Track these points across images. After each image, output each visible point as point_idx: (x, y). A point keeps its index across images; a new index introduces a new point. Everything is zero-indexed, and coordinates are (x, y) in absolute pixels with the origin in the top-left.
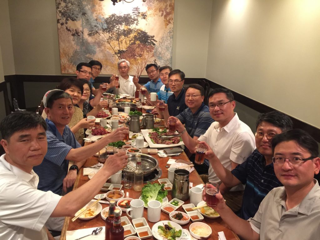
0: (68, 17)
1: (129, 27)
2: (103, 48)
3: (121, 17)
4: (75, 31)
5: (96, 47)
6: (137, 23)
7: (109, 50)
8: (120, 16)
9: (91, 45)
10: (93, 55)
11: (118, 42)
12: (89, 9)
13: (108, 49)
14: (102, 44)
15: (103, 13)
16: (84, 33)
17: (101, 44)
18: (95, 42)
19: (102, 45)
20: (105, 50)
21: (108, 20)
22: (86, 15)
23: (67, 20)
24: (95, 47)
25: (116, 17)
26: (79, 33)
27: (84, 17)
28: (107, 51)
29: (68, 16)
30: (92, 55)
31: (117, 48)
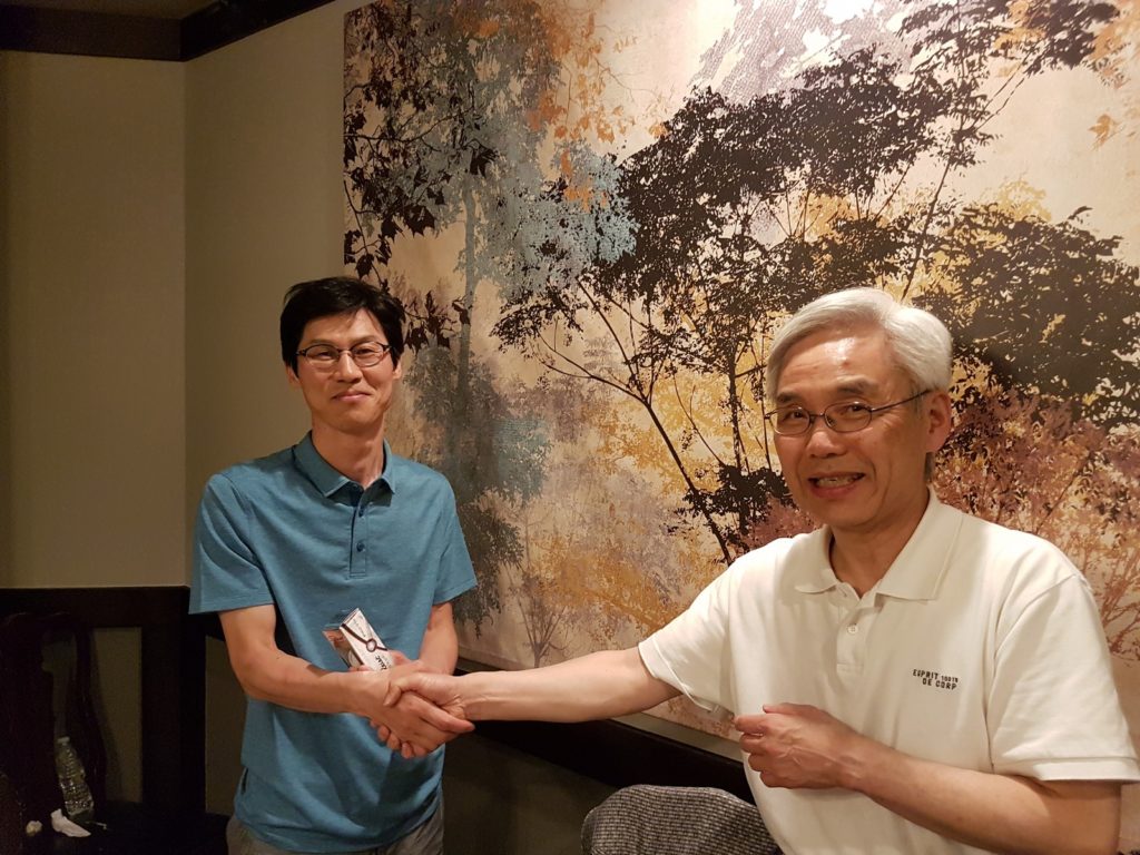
0: (392, 210)
1: (852, 204)
2: (592, 439)
3: (776, 105)
4: (423, 312)
5: (548, 430)
6: (959, 136)
7: (641, 462)
8: (761, 103)
9: (513, 412)
10: (518, 496)
11: (726, 379)
12: (514, 109)
13: (628, 451)
14: (592, 408)
15: (609, 117)
16: (473, 315)
17: (578, 409)
18: (541, 392)
19: (583, 419)
20: (611, 468)
21: (645, 172)
22: (492, 167)
23: (389, 229)
24: (540, 431)
25: (724, 122)
26: (447, 324)
27: (484, 183)
28: (624, 472)
29: (393, 198)
30: (512, 499)
31: (711, 449)
